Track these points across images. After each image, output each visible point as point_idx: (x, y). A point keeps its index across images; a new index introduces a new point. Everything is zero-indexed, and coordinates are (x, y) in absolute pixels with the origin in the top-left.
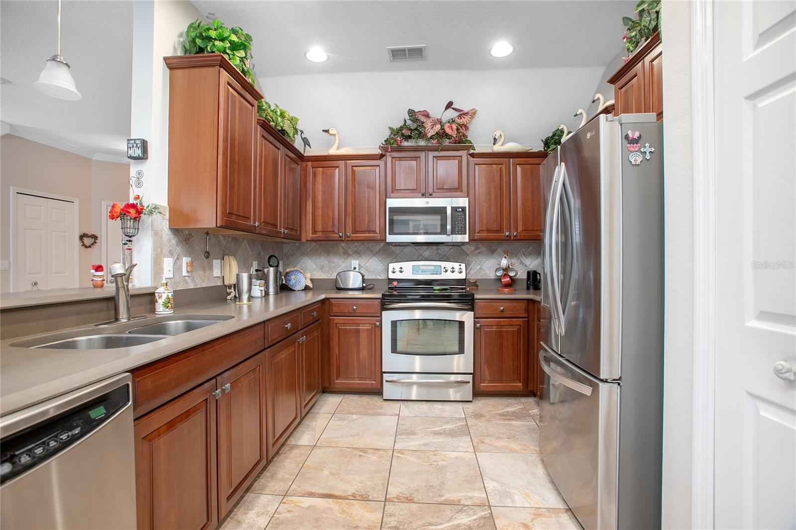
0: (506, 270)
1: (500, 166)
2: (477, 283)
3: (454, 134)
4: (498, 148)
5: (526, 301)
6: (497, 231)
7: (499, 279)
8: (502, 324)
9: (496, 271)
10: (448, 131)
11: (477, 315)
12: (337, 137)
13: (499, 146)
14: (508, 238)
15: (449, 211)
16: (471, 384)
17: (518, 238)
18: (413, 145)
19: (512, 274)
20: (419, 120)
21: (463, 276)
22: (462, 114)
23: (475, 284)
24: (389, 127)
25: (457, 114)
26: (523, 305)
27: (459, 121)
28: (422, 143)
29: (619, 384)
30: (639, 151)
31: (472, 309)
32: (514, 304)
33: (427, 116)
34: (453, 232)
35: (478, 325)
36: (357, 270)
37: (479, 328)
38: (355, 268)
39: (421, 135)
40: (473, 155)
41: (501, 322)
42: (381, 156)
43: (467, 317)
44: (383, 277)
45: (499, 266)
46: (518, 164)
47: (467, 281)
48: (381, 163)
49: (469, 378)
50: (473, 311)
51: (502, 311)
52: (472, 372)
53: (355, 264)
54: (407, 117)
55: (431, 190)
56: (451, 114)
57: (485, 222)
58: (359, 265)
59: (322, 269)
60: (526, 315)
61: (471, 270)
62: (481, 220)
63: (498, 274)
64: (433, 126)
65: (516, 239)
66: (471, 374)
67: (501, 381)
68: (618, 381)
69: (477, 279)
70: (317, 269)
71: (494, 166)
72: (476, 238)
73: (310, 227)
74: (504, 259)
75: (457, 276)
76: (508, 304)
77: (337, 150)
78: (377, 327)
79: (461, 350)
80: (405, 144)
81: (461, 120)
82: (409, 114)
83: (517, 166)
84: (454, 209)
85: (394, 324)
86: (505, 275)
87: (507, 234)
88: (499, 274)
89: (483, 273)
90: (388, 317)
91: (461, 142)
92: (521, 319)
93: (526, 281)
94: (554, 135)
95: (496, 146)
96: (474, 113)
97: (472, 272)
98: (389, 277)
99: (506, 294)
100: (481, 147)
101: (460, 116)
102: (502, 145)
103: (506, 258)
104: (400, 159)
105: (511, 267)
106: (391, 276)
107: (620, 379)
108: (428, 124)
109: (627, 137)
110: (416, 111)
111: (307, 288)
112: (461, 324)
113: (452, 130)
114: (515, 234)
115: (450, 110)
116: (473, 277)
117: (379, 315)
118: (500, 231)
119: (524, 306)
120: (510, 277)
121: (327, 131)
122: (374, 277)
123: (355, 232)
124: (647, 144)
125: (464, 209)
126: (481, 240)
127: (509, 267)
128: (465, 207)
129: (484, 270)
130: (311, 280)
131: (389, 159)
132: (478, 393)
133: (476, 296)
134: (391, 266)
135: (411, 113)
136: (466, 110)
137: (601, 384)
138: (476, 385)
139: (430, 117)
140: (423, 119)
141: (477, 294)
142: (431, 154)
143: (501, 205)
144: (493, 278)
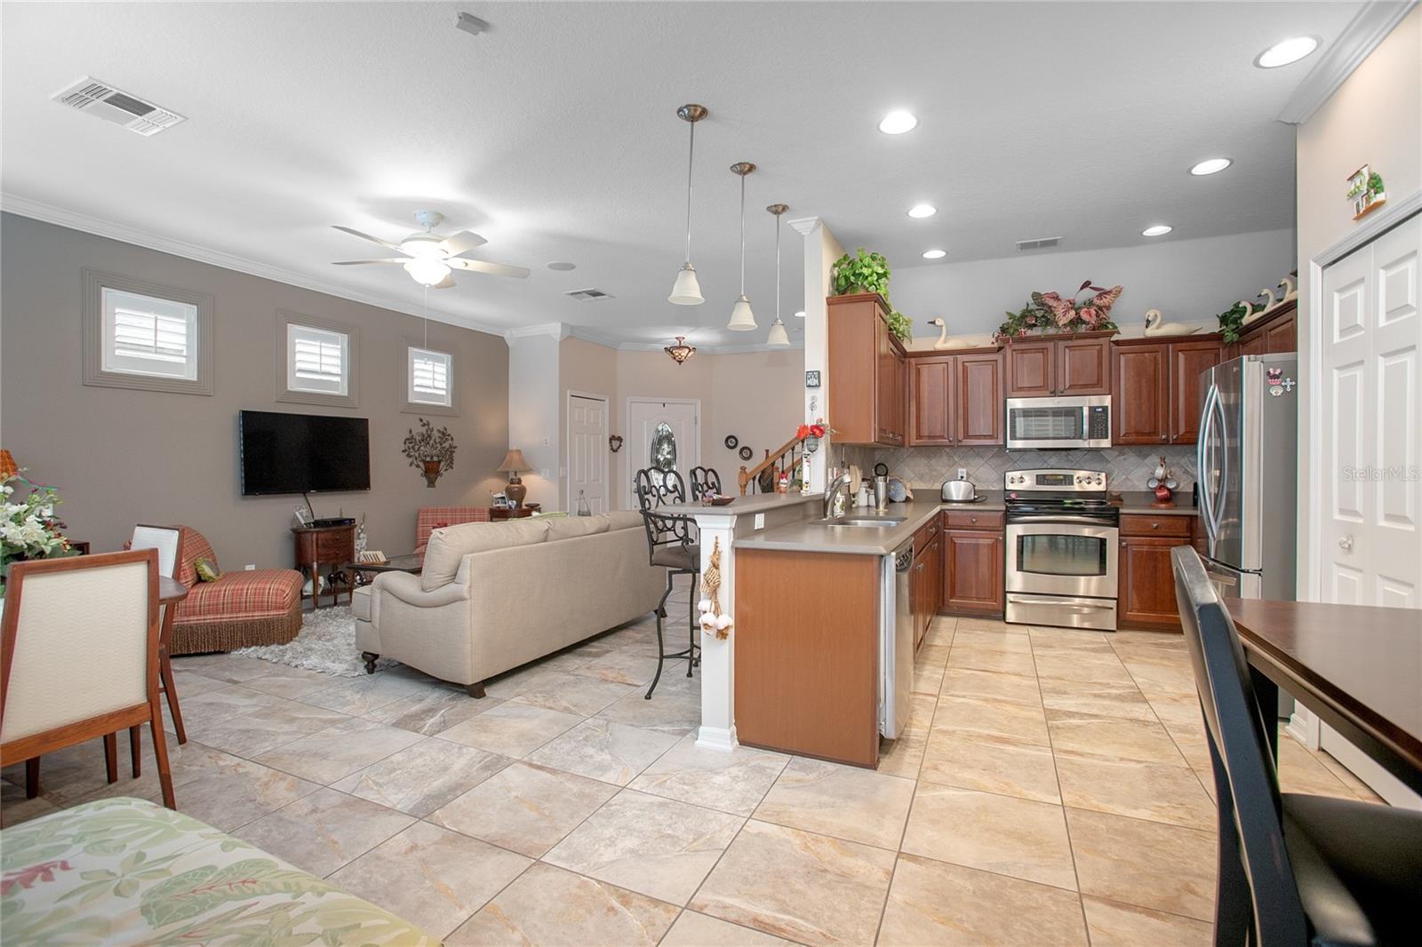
0: (1164, 480)
1: (1154, 354)
2: (1122, 497)
3: (1093, 320)
4: (1152, 332)
5: (1188, 518)
6: (1149, 434)
7: (1153, 491)
8: (1156, 543)
9: (1148, 482)
10: (1085, 317)
11: (1122, 532)
12: (944, 328)
13: (1153, 329)
14: (1166, 442)
15: (1086, 412)
16: (1115, 609)
17: (1179, 441)
18: (1039, 334)
19: (1171, 486)
20: (1046, 304)
21: (1102, 488)
22: (1103, 293)
23: (1119, 498)
24: (1007, 313)
25: (1097, 293)
26: (1185, 522)
27: (1098, 302)
28: (1051, 331)
29: (1260, 574)
30: (1280, 385)
31: (1116, 525)
32: (1171, 521)
33: (1057, 298)
34: (1091, 436)
35: (1124, 544)
36: (965, 479)
37: (1126, 547)
38: (962, 477)
39: (1048, 322)
40: (1117, 343)
41: (1155, 541)
42: (1000, 349)
43: (1111, 535)
44: (997, 487)
45: (1152, 476)
46: (1180, 351)
47: (1108, 495)
48: (999, 357)
49: (1113, 604)
50: (1117, 526)
51: (1157, 528)
52: (1116, 596)
53: (962, 472)
54: (1031, 301)
55: (1061, 387)
56: (1088, 294)
57: (1133, 423)
58: (967, 474)
59: (921, 478)
60: (1188, 534)
61: (1113, 480)
62: (1128, 421)
63: (1151, 486)
64: (1065, 314)
65: (1176, 443)
66: (1115, 599)
67: (1154, 611)
68: (1259, 572)
69: (1122, 492)
70: (916, 478)
71: (1147, 354)
72: (1121, 442)
73: (913, 432)
74: (1159, 467)
75: (1093, 487)
76: (1164, 521)
77: (945, 343)
78: (1000, 541)
79: (1102, 571)
80: (1030, 333)
81: (1102, 301)
82: (1032, 296)
83: (1180, 353)
84: (1092, 409)
85: (1021, 539)
86: (1161, 487)
87: (1164, 437)
88: (1154, 485)
89: (1129, 483)
90: (1014, 531)
91: (1103, 328)
92: (1182, 539)
93: (1192, 495)
94: (1233, 312)
95: (1150, 328)
96: (1120, 292)
97: (1114, 483)
98: (1007, 488)
99: (1163, 509)
100: (1128, 332)
101: (1100, 297)
102: (1158, 328)
103: (1162, 465)
104: (1023, 351)
105: (1169, 477)
106: (1010, 487)
107: (1261, 570)
108: (1059, 312)
109: (1269, 373)
110: (1042, 293)
111: (907, 500)
112: (1103, 542)
113: (1090, 315)
114: (1175, 437)
115: (1087, 290)
116: (1116, 488)
117: (1001, 528)
118: (1155, 432)
119: (1185, 524)
120: (1169, 490)
121: (933, 323)
122: (985, 488)
123: (967, 436)
124: (1288, 379)
125: (1105, 409)
126: (1128, 444)
127: (1166, 477)
128: (1107, 407)
129: (1131, 481)
130: (911, 490)
131: (1009, 352)
132: (1123, 624)
133: (1121, 511)
134: (1009, 475)
135: (1036, 296)
136: (1108, 288)
137: (1242, 574)
138: (1121, 612)
139: (1060, 300)
140: (1051, 302)
141: (1122, 508)
142: (1061, 344)
143: (1156, 402)
144: (1144, 490)
